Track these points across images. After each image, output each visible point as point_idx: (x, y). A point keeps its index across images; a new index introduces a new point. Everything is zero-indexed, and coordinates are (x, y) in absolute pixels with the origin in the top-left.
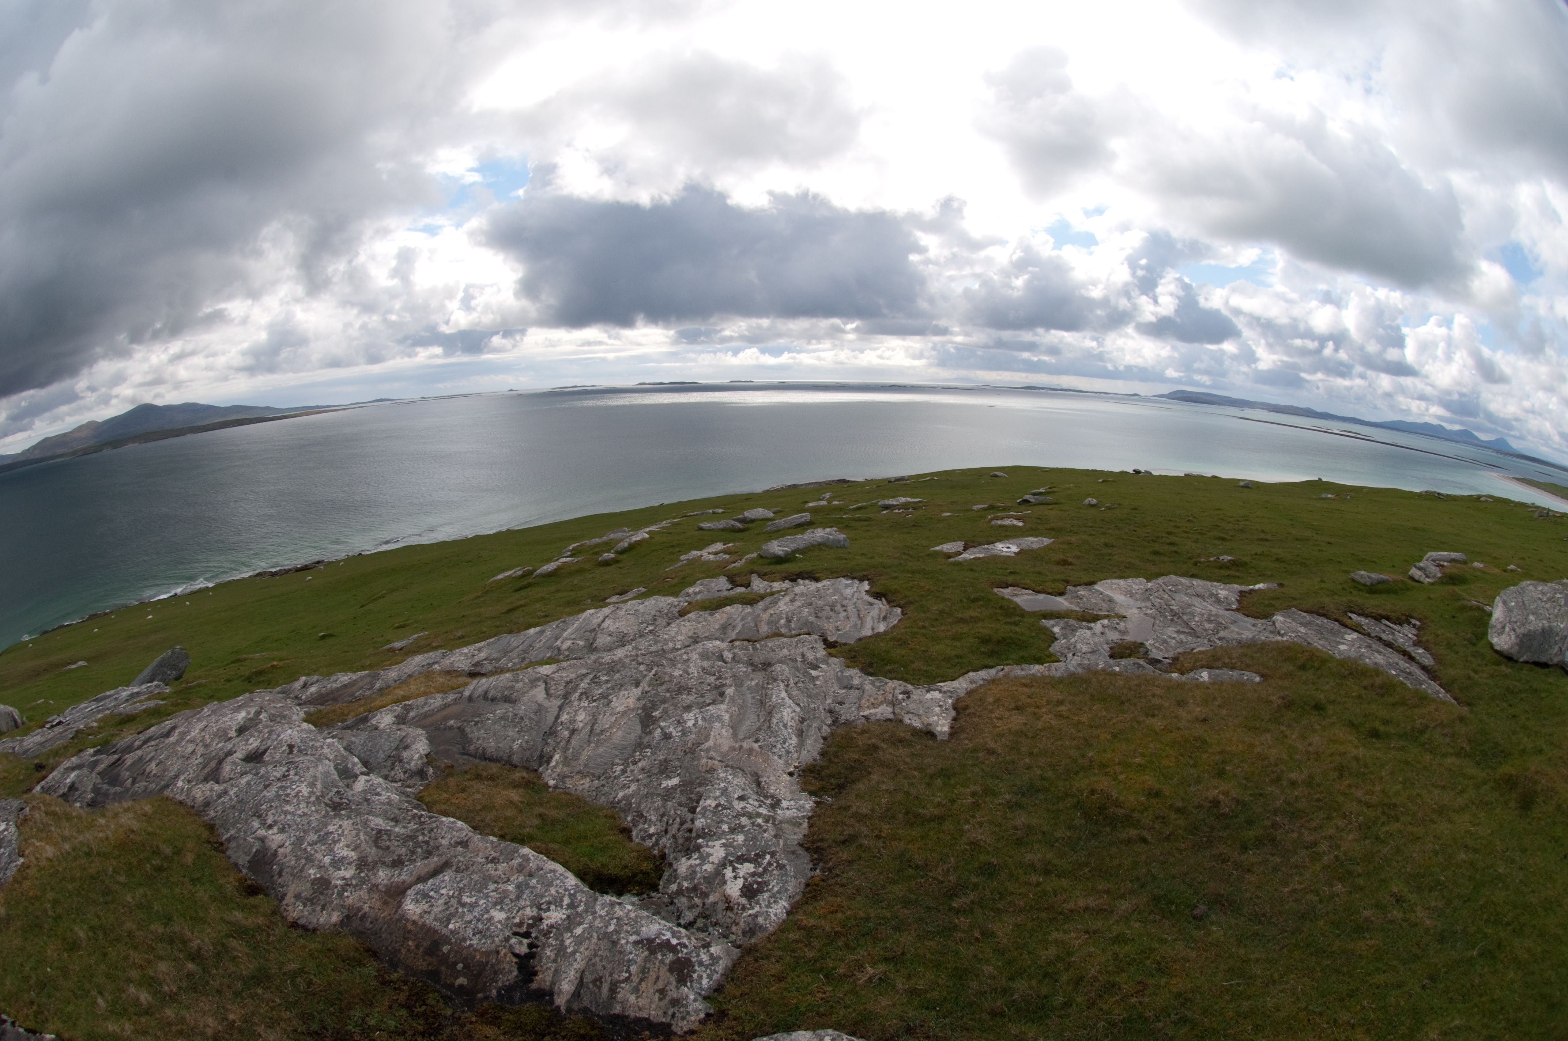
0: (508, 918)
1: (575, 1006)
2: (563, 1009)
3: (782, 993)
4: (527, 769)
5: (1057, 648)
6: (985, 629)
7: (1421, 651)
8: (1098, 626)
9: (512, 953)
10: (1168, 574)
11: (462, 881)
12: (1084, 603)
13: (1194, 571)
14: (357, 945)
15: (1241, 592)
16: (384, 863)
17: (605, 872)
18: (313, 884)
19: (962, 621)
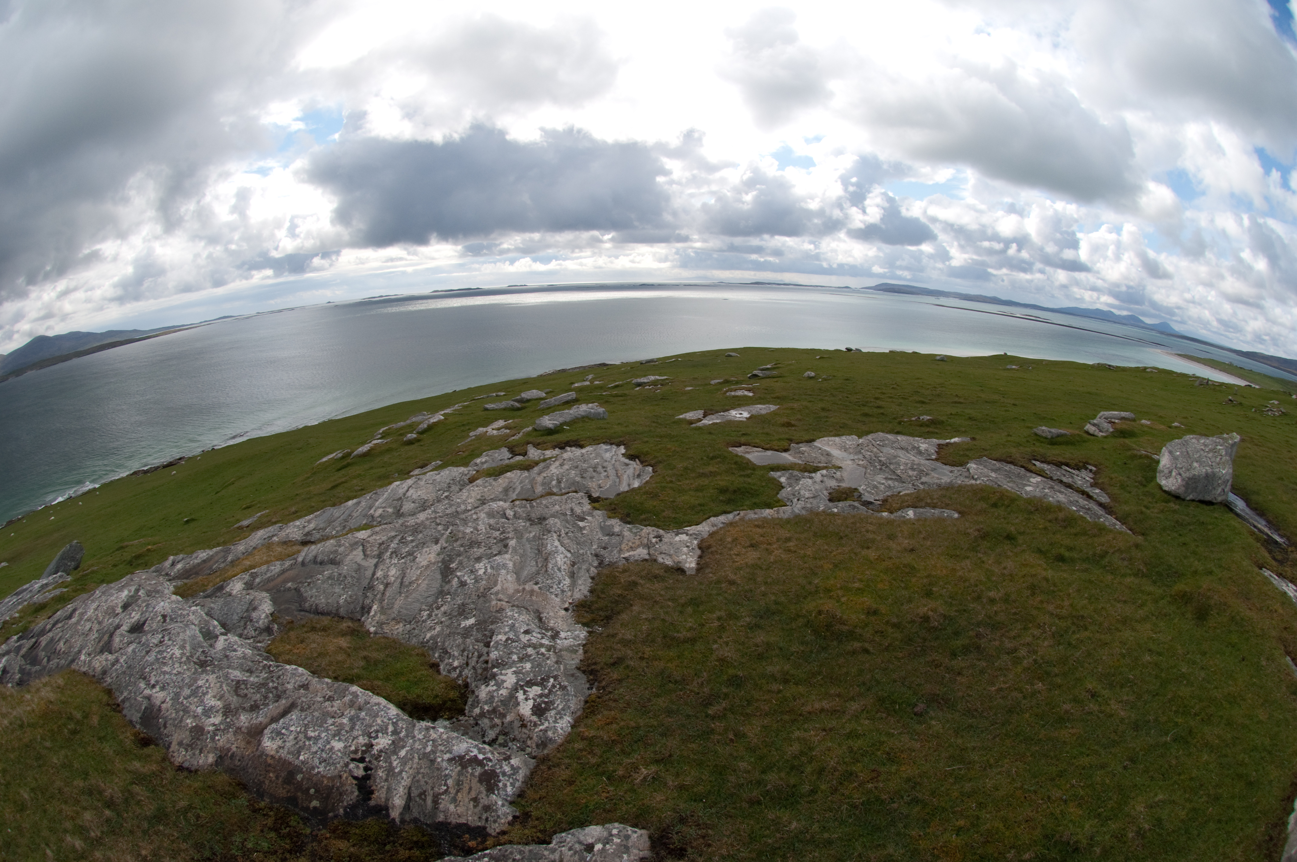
0: (345, 747)
1: (407, 817)
2: (397, 820)
3: (573, 795)
4: (352, 619)
5: (784, 495)
6: (723, 481)
7: (1097, 491)
8: (818, 476)
9: (352, 776)
10: (877, 431)
11: (306, 718)
12: (805, 457)
13: (898, 428)
14: (230, 781)
15: (939, 445)
16: (244, 709)
17: (420, 702)
18: (191, 732)
19: (703, 475)
